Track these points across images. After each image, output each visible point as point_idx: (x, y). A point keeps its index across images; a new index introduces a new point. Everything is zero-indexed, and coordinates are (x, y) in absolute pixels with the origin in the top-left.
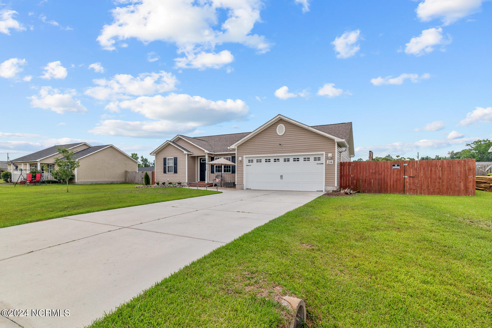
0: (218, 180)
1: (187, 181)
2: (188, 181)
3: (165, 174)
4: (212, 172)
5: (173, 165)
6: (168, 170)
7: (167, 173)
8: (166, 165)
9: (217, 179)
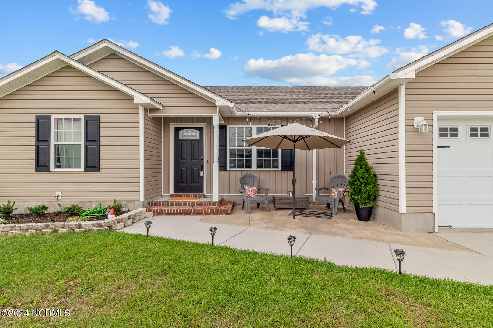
0: (250, 189)
1: (142, 198)
2: (145, 195)
3: (43, 175)
4: (222, 167)
5: (82, 143)
6: (58, 160)
7: (52, 169)
8: (48, 141)
9: (246, 187)
